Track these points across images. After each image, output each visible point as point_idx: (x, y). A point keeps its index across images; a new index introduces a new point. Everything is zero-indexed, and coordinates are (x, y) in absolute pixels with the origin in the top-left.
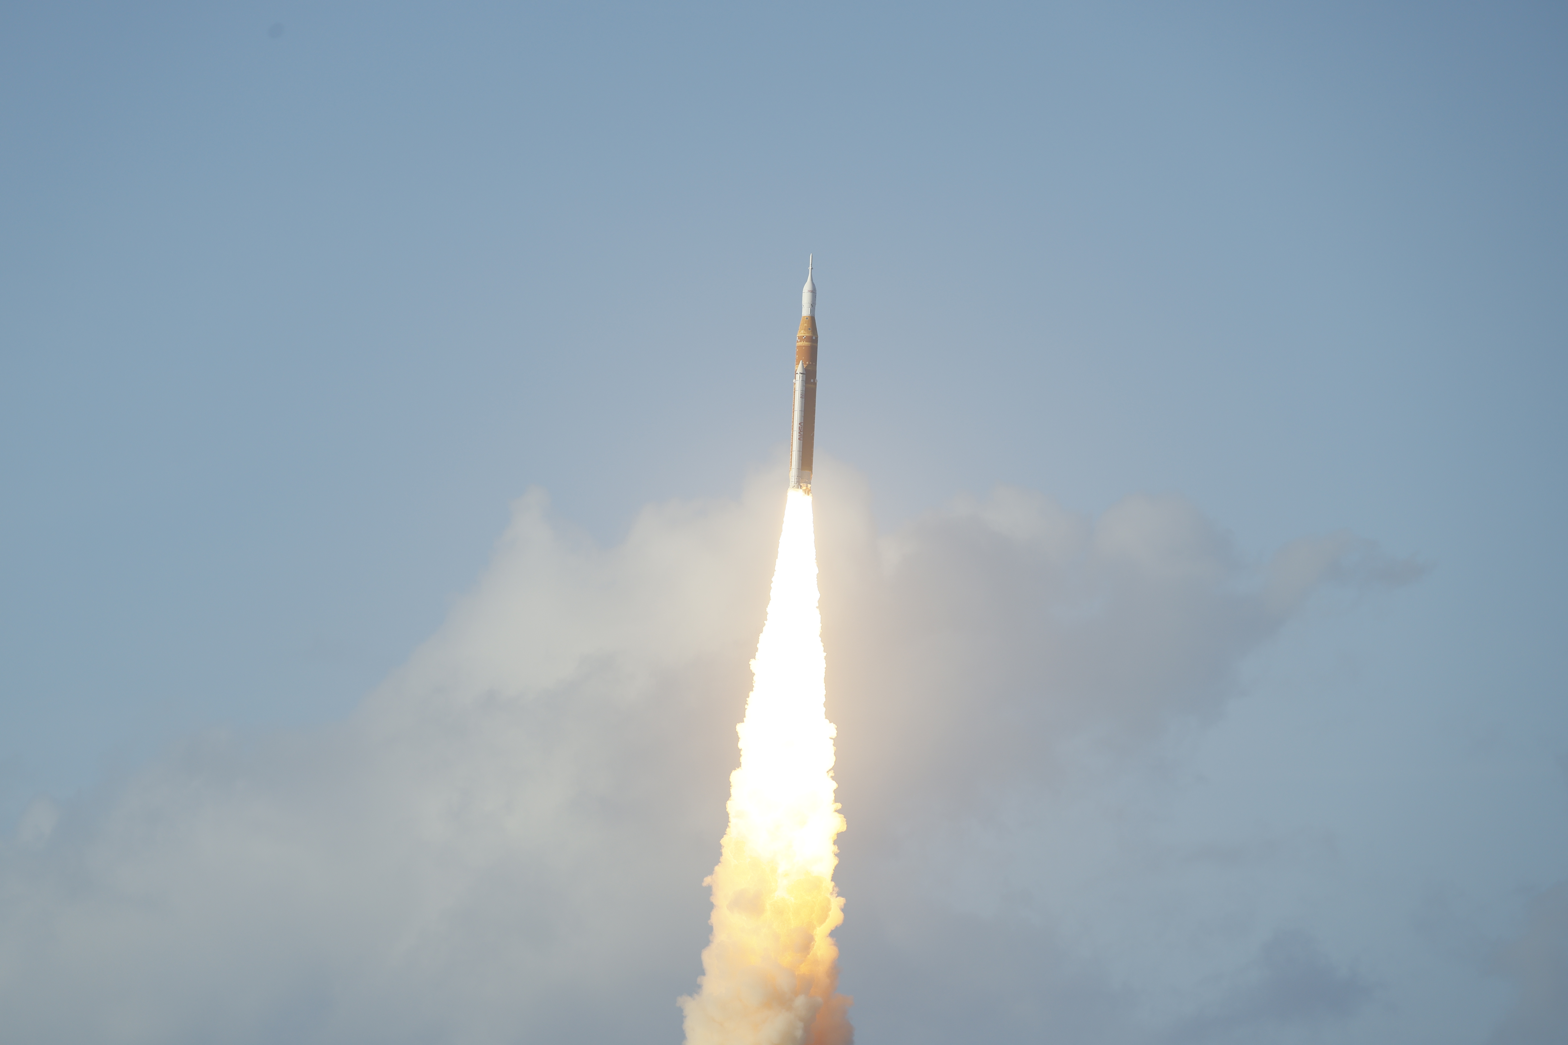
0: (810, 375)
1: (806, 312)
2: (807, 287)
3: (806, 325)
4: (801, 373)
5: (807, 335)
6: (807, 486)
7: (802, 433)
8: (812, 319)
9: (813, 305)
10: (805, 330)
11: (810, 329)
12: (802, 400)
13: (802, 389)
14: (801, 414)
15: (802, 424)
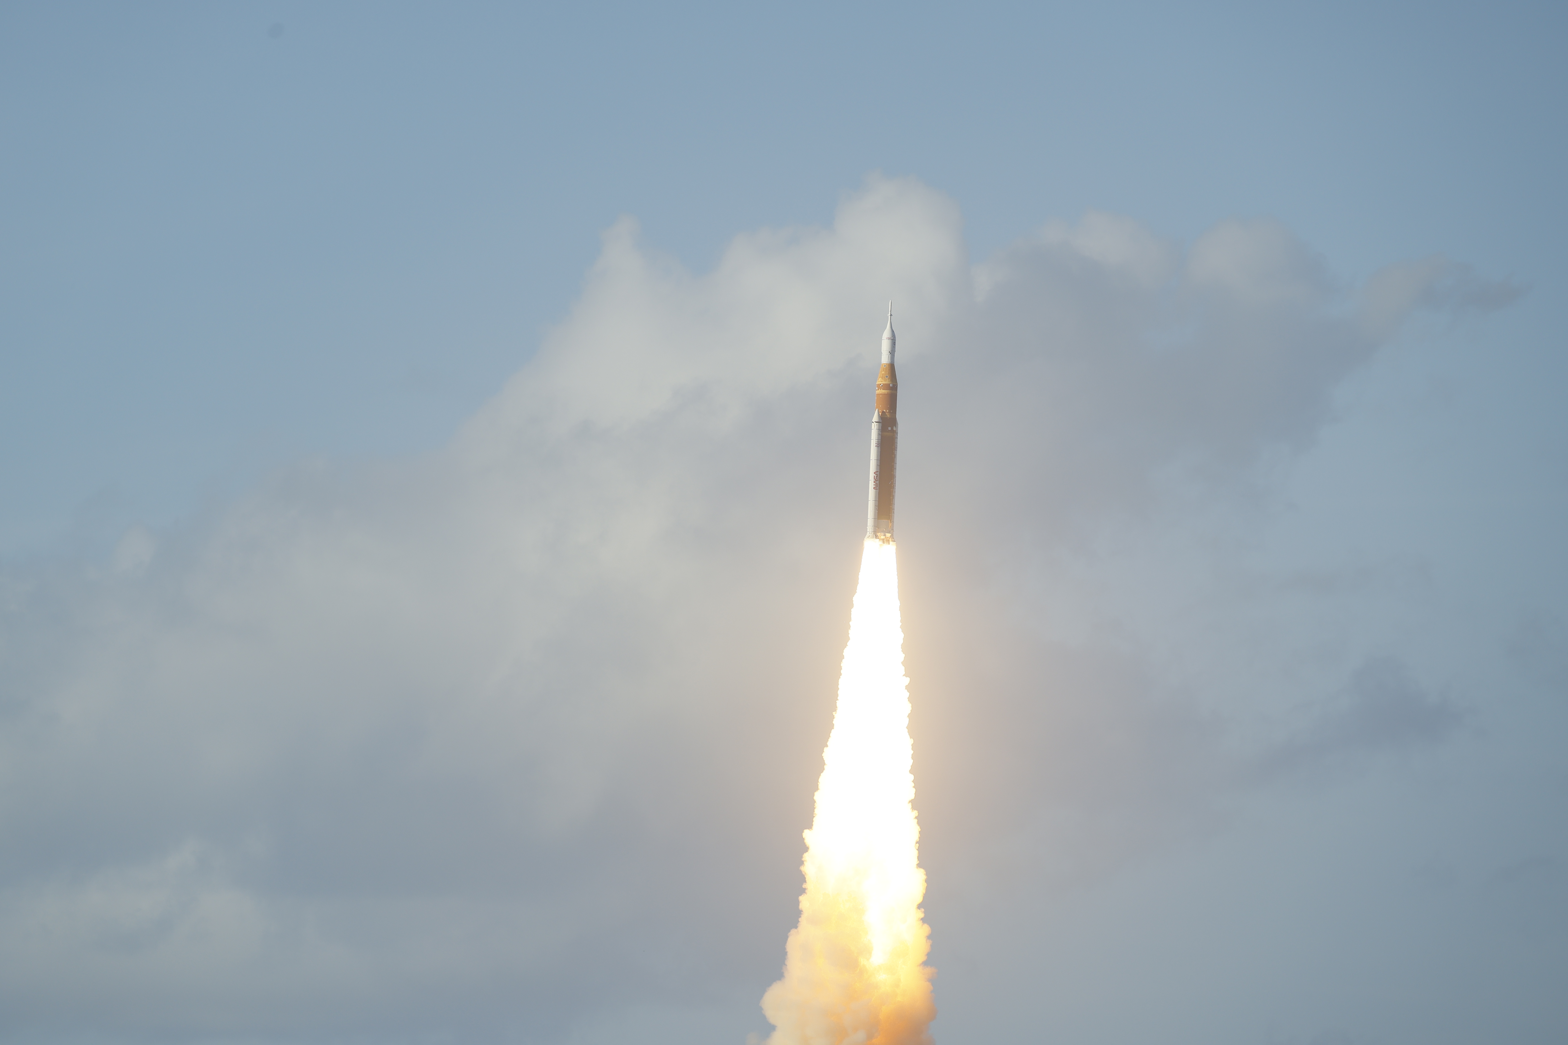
0: (888, 424)
1: (885, 359)
2: (887, 334)
3: (883, 372)
4: (876, 422)
5: (887, 382)
6: (885, 535)
7: (878, 482)
8: (892, 367)
9: (892, 353)
10: (882, 378)
11: (887, 377)
12: (878, 449)
13: (878, 437)
14: (877, 462)
15: (878, 473)
